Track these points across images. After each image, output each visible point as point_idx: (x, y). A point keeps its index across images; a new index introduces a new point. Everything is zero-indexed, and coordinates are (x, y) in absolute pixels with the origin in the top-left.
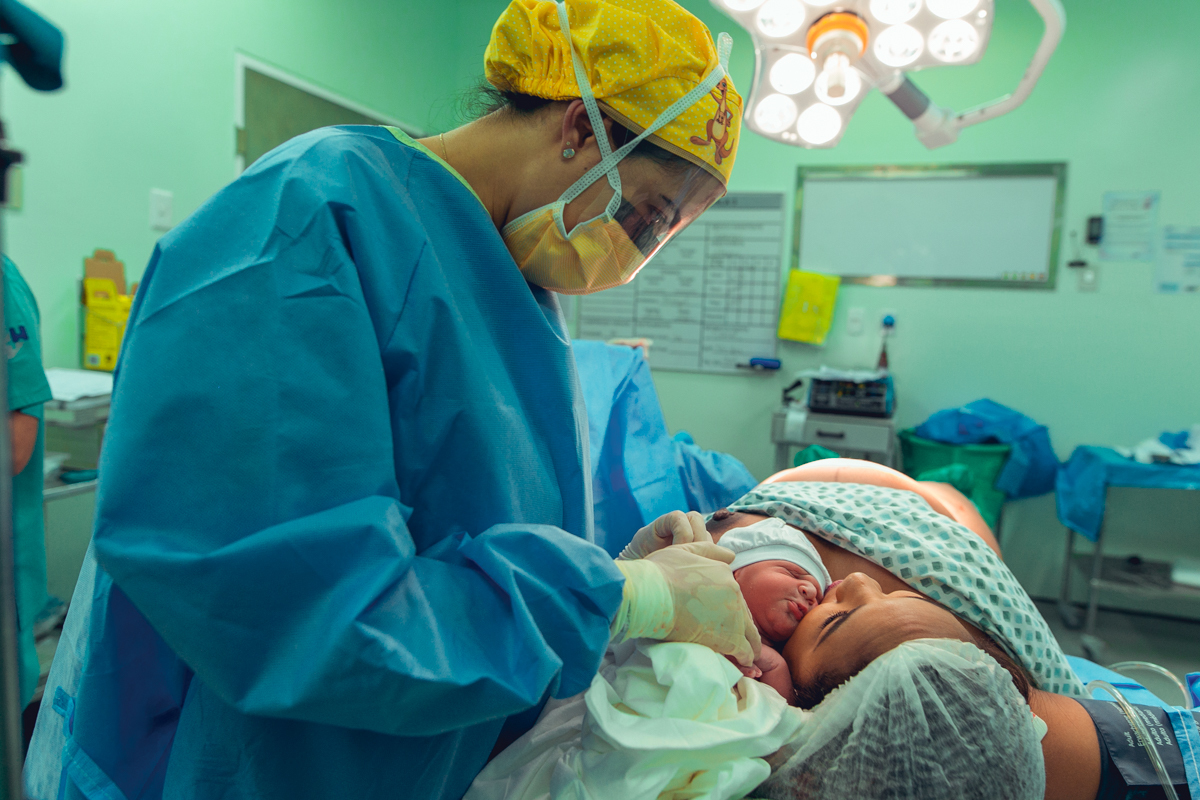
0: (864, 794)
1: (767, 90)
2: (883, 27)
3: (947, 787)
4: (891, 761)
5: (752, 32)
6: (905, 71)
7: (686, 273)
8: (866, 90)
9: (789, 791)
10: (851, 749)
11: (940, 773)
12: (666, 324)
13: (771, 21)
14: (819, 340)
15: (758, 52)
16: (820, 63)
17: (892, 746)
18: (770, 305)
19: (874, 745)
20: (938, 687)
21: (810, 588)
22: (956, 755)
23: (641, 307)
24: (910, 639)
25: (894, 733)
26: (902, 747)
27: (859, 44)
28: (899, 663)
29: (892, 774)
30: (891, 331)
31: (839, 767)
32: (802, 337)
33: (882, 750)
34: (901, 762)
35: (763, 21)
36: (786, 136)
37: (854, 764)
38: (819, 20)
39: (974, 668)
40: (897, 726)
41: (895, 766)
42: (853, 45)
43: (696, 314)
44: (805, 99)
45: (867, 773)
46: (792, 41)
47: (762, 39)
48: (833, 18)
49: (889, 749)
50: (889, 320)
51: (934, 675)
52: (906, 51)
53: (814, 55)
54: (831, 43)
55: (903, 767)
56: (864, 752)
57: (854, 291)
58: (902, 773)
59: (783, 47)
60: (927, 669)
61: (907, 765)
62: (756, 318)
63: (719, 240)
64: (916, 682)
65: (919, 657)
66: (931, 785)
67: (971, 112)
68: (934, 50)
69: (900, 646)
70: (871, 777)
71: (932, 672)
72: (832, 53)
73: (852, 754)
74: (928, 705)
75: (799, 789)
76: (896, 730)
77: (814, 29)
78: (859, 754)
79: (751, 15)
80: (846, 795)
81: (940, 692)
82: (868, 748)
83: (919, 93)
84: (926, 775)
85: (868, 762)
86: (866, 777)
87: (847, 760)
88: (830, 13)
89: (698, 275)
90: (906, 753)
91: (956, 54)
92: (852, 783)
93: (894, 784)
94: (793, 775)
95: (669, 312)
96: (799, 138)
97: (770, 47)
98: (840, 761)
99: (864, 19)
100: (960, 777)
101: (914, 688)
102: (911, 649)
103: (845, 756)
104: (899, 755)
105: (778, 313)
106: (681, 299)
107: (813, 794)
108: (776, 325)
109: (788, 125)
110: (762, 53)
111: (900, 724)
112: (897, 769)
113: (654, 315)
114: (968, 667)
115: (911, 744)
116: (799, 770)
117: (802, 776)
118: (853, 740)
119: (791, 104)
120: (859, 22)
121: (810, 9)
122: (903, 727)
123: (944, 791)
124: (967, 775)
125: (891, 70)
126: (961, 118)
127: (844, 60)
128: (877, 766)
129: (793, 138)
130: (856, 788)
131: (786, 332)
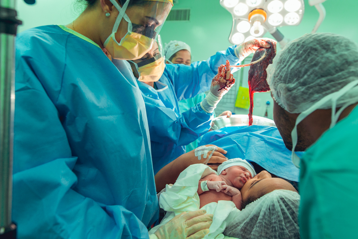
0: (264, 237)
1: (236, 31)
2: (271, 14)
3: (289, 235)
4: (272, 227)
5: (232, 14)
6: (277, 27)
8: (265, 32)
9: (240, 235)
10: (259, 223)
11: (287, 231)
13: (238, 11)
16: (252, 24)
17: (272, 222)
18: (233, 97)
19: (267, 222)
20: (285, 204)
21: (248, 174)
22: (291, 225)
24: (277, 189)
25: (272, 218)
26: (275, 223)
27: (264, 19)
28: (273, 196)
29: (272, 231)
30: (269, 106)
31: (256, 228)
32: (242, 106)
33: (269, 224)
34: (275, 227)
35: (236, 11)
37: (260, 227)
38: (252, 11)
39: (296, 200)
40: (273, 216)
41: (273, 229)
42: (262, 19)
44: (247, 34)
45: (264, 230)
46: (244, 17)
47: (235, 16)
48: (256, 10)
49: (271, 223)
50: (268, 103)
51: (284, 201)
52: (278, 21)
53: (250, 21)
54: (255, 18)
55: (275, 229)
56: (264, 224)
58: (275, 231)
59: (241, 19)
60: (282, 199)
61: (277, 228)
62: (229, 101)
64: (279, 202)
65: (279, 195)
66: (284, 235)
68: (286, 21)
69: (274, 191)
70: (266, 232)
71: (283, 200)
72: (256, 21)
73: (260, 224)
74: (282, 210)
75: (243, 235)
76: (273, 217)
77: (251, 13)
78: (262, 224)
79: (232, 9)
80: (258, 237)
81: (286, 206)
82: (265, 223)
83: (281, 34)
84: (282, 231)
85: (265, 227)
86: (264, 232)
87: (259, 226)
88: (256, 9)
90: (276, 224)
91: (293, 22)
92: (260, 233)
93: (273, 234)
94: (241, 230)
97: (238, 18)
98: (256, 226)
99: (265, 11)
100: (292, 232)
101: (278, 204)
102: (278, 192)
103: (258, 225)
104: (274, 225)
105: (235, 99)
107: (248, 237)
108: (234, 103)
110: (235, 20)
111: (274, 216)
112: (274, 230)
114: (294, 199)
115: (277, 222)
116: (243, 229)
117: (244, 231)
118: (260, 220)
119: (243, 36)
120: (264, 12)
121: (250, 8)
122: (275, 216)
123: (288, 236)
124: (294, 232)
125: (273, 26)
127: (259, 23)
128: (268, 228)
130: (261, 235)
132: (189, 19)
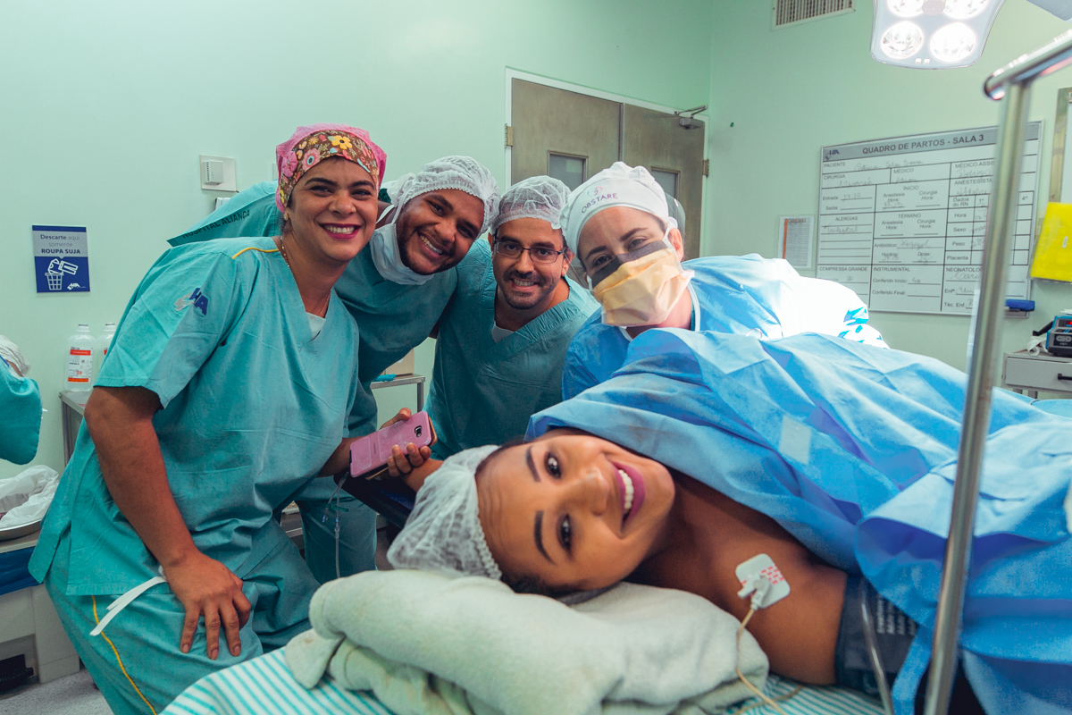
7: (926, 216)
12: (903, 267)
23: (878, 251)
32: (1058, 276)
43: (937, 256)
63: (963, 179)
89: (940, 217)
95: (909, 256)
106: (921, 241)
108: (1029, 264)
113: (891, 259)
131: (1039, 272)
132: (850, 5)
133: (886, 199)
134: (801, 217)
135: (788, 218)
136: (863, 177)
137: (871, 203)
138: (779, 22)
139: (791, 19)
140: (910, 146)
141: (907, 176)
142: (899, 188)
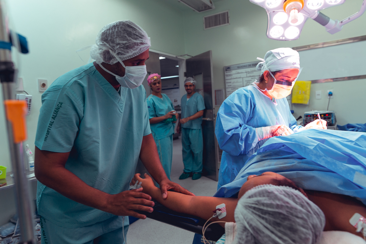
1: (272, 25)
5: (265, 7)
6: (319, 10)
13: (270, 3)
14: (306, 102)
15: (268, 14)
16: (289, 13)
27: (301, 5)
30: (331, 97)
35: (268, 4)
36: (281, 38)
42: (299, 6)
44: (286, 26)
46: (278, 8)
47: (269, 10)
50: (330, 93)
52: (318, 4)
53: (286, 11)
54: (291, 6)
57: (316, 85)
59: (276, 11)
67: (345, 20)
68: (328, 2)
72: (292, 10)
77: (285, 3)
79: (264, 3)
83: (325, 16)
96: (285, 38)
97: (272, 11)
108: (291, 99)
109: (281, 34)
119: (282, 28)
125: (314, 11)
126: (342, 22)
127: (296, 11)
129: (284, 38)
131: (294, 102)
132: (228, 22)
133: (246, 82)
134: (220, 89)
135: (216, 89)
136: (238, 76)
137: (241, 84)
138: (206, 27)
139: (210, 26)
140: (251, 65)
141: (252, 75)
142: (250, 79)
